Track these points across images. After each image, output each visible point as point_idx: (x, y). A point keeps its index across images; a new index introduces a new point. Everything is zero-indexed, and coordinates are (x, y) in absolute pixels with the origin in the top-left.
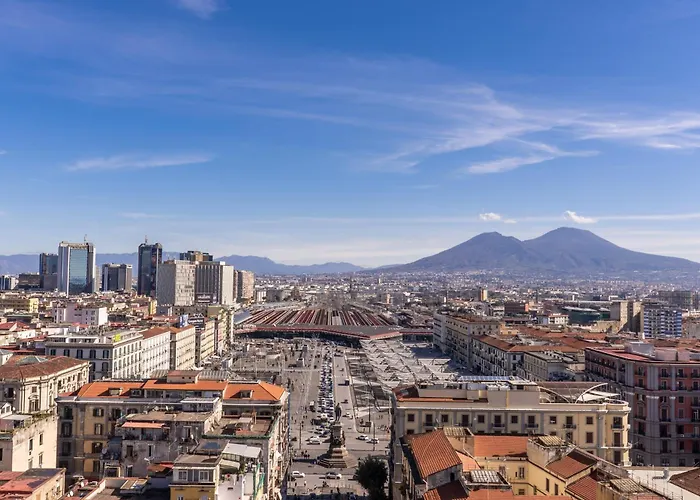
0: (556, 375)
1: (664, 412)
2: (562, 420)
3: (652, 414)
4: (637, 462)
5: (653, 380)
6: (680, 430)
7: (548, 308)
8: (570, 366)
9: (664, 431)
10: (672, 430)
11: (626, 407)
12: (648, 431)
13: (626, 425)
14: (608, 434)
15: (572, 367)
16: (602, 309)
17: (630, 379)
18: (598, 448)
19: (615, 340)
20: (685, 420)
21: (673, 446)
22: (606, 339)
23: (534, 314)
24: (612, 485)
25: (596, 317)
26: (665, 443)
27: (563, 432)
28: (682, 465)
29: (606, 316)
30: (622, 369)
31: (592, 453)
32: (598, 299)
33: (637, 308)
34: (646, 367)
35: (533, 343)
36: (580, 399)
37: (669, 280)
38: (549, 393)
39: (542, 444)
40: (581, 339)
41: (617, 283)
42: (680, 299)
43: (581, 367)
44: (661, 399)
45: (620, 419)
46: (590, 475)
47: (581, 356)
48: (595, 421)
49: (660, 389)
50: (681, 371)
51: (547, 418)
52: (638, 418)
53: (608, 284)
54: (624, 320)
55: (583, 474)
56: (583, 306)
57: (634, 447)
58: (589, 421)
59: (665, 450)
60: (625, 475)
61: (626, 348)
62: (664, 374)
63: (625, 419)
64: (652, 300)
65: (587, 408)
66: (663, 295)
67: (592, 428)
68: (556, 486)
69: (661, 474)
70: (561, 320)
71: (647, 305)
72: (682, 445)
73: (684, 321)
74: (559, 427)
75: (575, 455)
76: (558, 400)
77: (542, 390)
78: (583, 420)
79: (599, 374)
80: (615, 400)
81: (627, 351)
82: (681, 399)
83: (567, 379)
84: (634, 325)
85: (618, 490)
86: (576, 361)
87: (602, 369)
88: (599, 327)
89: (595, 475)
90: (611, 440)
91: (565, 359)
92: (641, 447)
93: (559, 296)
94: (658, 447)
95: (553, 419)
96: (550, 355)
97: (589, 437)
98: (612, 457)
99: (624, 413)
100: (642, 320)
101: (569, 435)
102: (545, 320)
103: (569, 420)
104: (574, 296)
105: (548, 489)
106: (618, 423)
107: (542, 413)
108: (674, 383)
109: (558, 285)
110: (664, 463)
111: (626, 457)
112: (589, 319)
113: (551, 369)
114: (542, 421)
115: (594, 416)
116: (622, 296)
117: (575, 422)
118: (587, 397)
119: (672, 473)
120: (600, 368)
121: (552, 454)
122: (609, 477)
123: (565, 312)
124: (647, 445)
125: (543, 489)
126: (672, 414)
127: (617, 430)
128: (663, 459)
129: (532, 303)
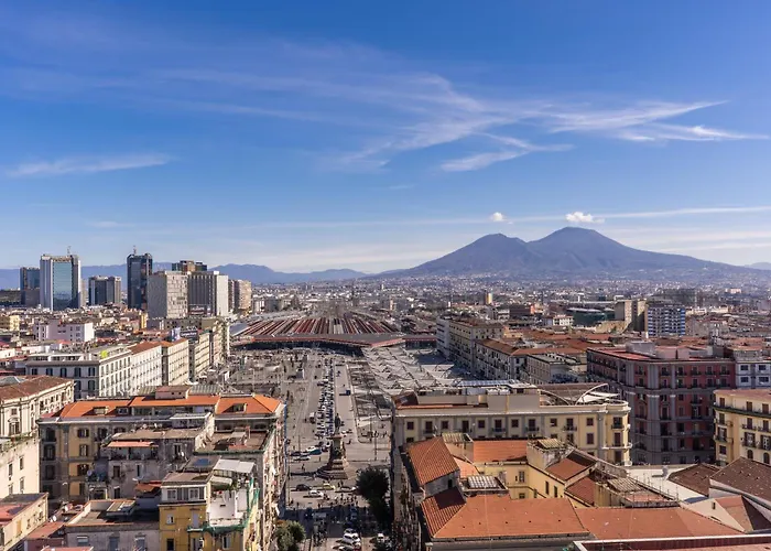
0: (558, 377)
1: (665, 410)
2: (562, 422)
3: (654, 412)
4: (638, 461)
5: (653, 379)
6: (680, 427)
7: (553, 309)
8: (573, 368)
9: (664, 430)
10: (673, 428)
11: (626, 407)
12: (648, 431)
13: (627, 426)
14: (608, 435)
15: (575, 369)
16: (607, 309)
17: (631, 378)
18: (599, 448)
19: (619, 340)
20: (686, 418)
21: (674, 444)
22: (610, 339)
23: (539, 316)
24: (609, 485)
25: (601, 318)
26: (666, 442)
27: (563, 434)
28: (683, 462)
29: (611, 317)
30: (623, 369)
31: (592, 454)
32: (603, 299)
33: (641, 307)
34: (646, 367)
35: (536, 346)
36: (580, 400)
37: (674, 278)
38: (549, 395)
39: (541, 446)
40: (583, 340)
41: (623, 283)
42: (684, 297)
43: (583, 368)
44: (661, 397)
45: (621, 419)
46: (588, 476)
47: (583, 358)
48: (595, 422)
49: (660, 387)
50: (680, 369)
51: (547, 420)
52: (638, 417)
53: (614, 284)
54: (628, 320)
55: (582, 475)
56: (587, 307)
57: (635, 447)
58: (590, 422)
59: (665, 448)
60: (624, 474)
61: (627, 347)
62: (664, 372)
63: (625, 418)
64: (656, 299)
65: (588, 409)
66: (668, 294)
67: (593, 430)
68: (556, 488)
69: (660, 472)
70: (565, 322)
71: (652, 304)
72: (682, 443)
73: (687, 319)
74: (559, 430)
75: (574, 457)
76: (558, 402)
77: (542, 393)
78: (584, 422)
79: (600, 375)
80: (615, 401)
81: (628, 351)
82: (681, 397)
83: (569, 380)
84: (638, 324)
85: (615, 489)
86: (578, 362)
87: (603, 370)
88: (604, 327)
89: (593, 475)
90: (612, 441)
91: (568, 361)
92: (642, 447)
93: (564, 297)
94: (659, 445)
95: (554, 422)
96: (553, 356)
97: (590, 439)
98: (612, 458)
99: (624, 413)
100: (646, 318)
101: (571, 438)
102: (549, 321)
103: (570, 422)
104: (579, 297)
105: (547, 492)
106: (618, 423)
107: (543, 415)
108: (674, 382)
109: (565, 286)
110: (666, 461)
111: (626, 457)
112: (593, 320)
113: (555, 372)
114: (543, 424)
115: (595, 416)
116: (628, 295)
117: (575, 423)
118: (587, 398)
119: (670, 471)
120: (602, 369)
121: (551, 456)
122: (607, 477)
123: (569, 313)
124: (649, 445)
125: (544, 492)
126: (672, 412)
127: (618, 431)
128: (663, 457)
129: (537, 305)
